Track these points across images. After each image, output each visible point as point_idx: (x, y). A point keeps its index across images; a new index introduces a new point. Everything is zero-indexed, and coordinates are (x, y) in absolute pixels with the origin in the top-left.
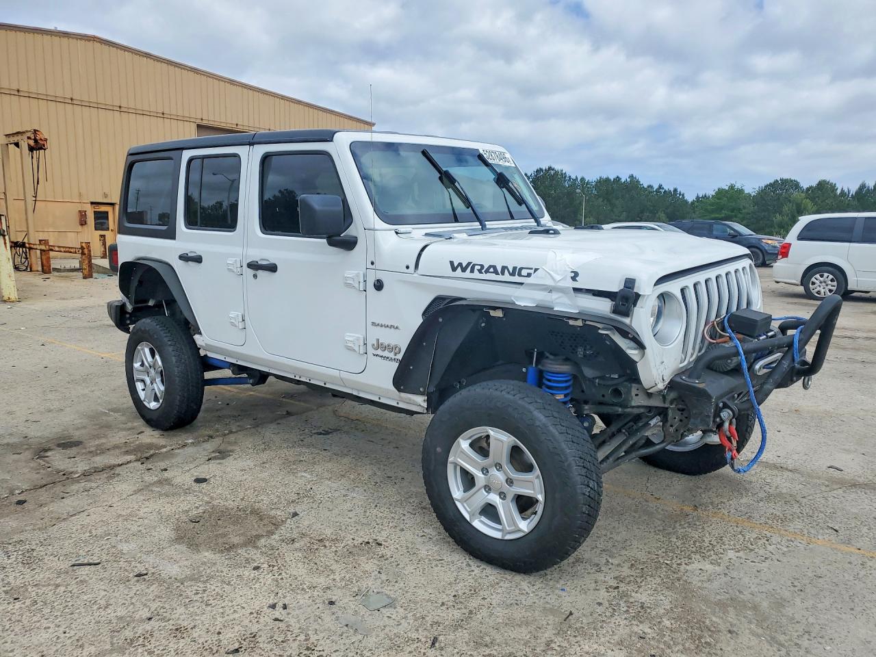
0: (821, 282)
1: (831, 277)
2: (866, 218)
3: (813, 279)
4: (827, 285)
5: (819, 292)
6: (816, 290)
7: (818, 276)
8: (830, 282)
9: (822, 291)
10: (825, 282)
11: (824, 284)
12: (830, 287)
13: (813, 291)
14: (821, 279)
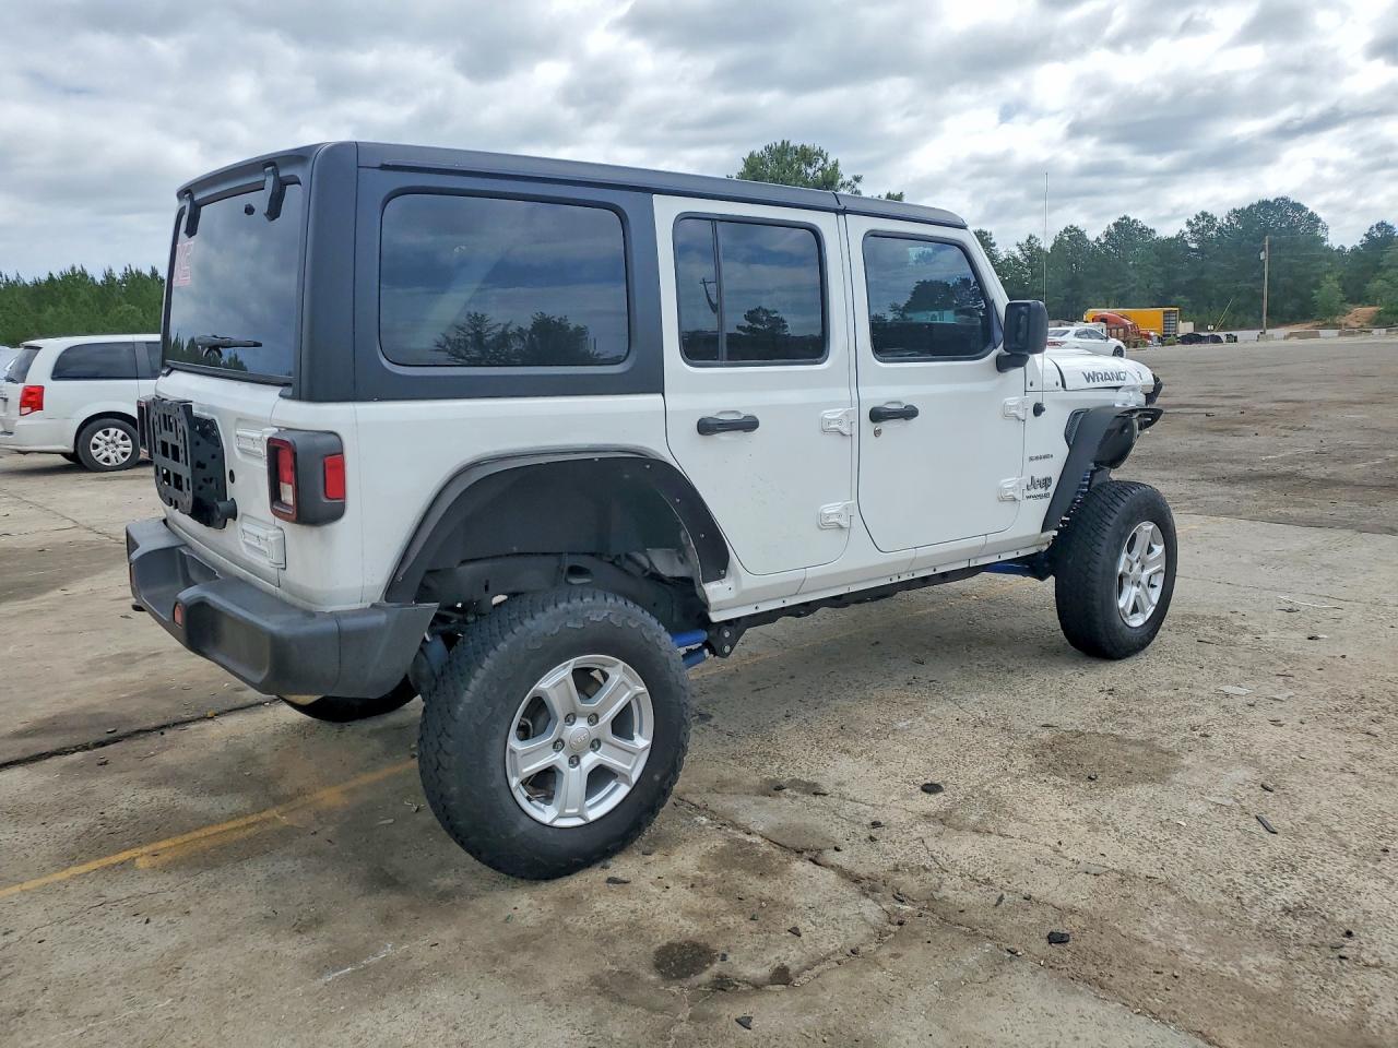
0: (107, 443)
1: (121, 433)
2: (147, 343)
3: (94, 440)
4: (117, 446)
5: (107, 459)
6: (103, 456)
7: (100, 434)
8: (121, 442)
9: (112, 457)
10: (113, 442)
11: (111, 445)
12: (122, 449)
13: (97, 459)
14: (107, 438)
